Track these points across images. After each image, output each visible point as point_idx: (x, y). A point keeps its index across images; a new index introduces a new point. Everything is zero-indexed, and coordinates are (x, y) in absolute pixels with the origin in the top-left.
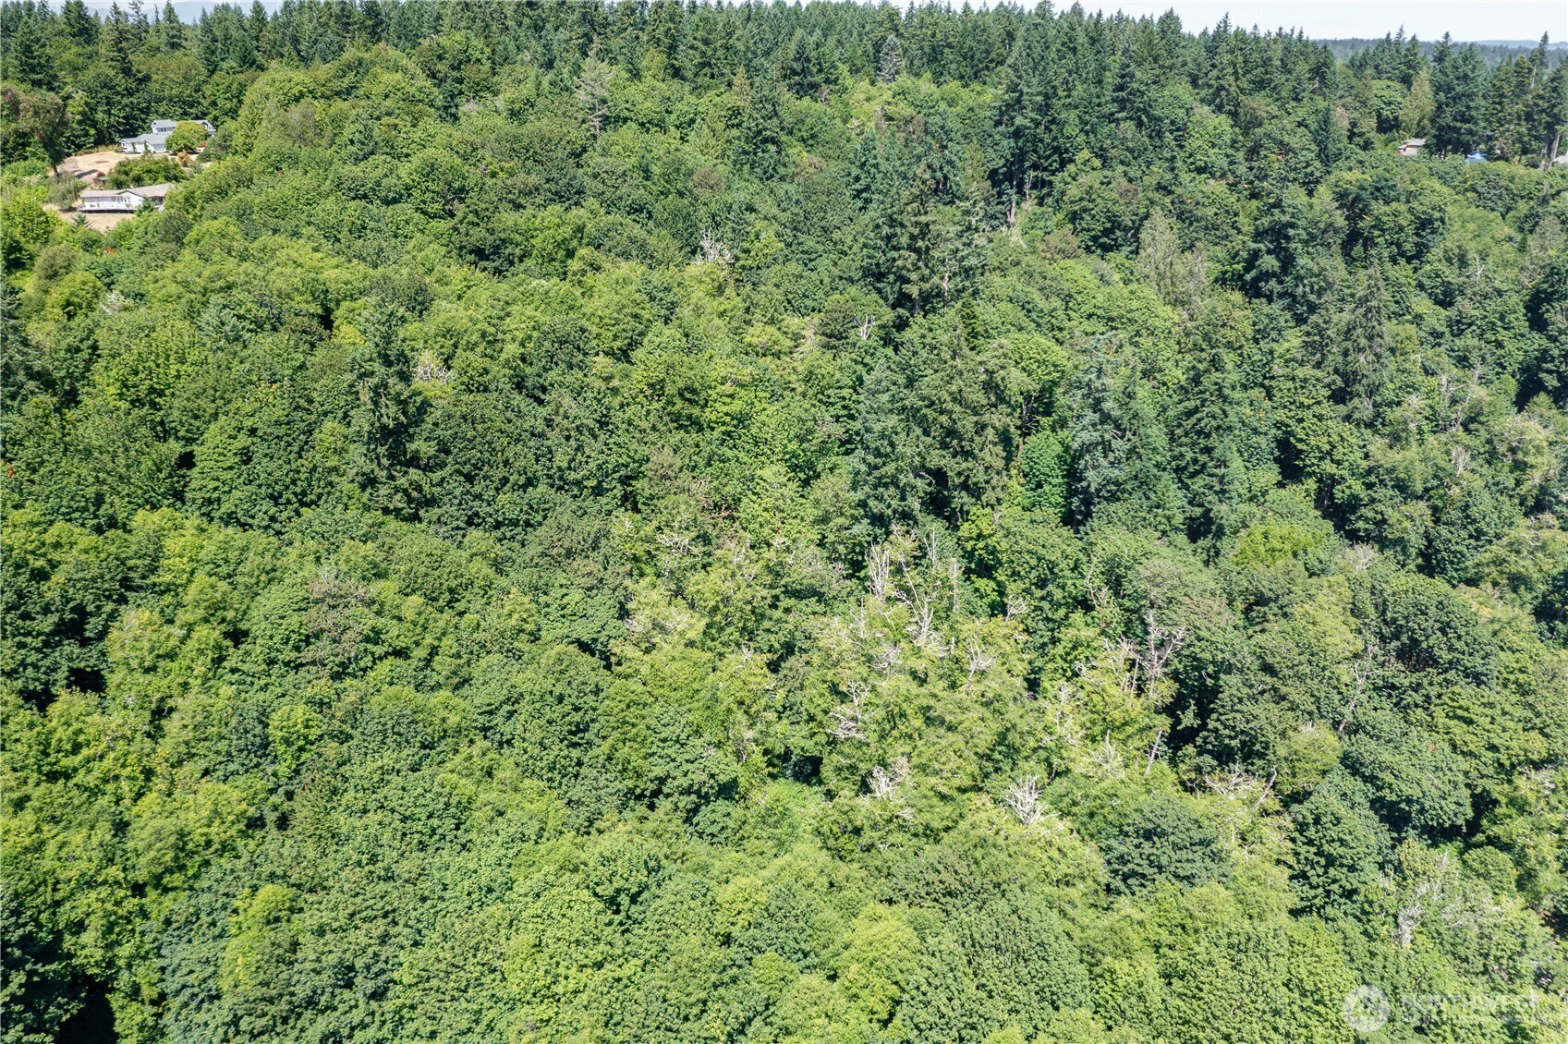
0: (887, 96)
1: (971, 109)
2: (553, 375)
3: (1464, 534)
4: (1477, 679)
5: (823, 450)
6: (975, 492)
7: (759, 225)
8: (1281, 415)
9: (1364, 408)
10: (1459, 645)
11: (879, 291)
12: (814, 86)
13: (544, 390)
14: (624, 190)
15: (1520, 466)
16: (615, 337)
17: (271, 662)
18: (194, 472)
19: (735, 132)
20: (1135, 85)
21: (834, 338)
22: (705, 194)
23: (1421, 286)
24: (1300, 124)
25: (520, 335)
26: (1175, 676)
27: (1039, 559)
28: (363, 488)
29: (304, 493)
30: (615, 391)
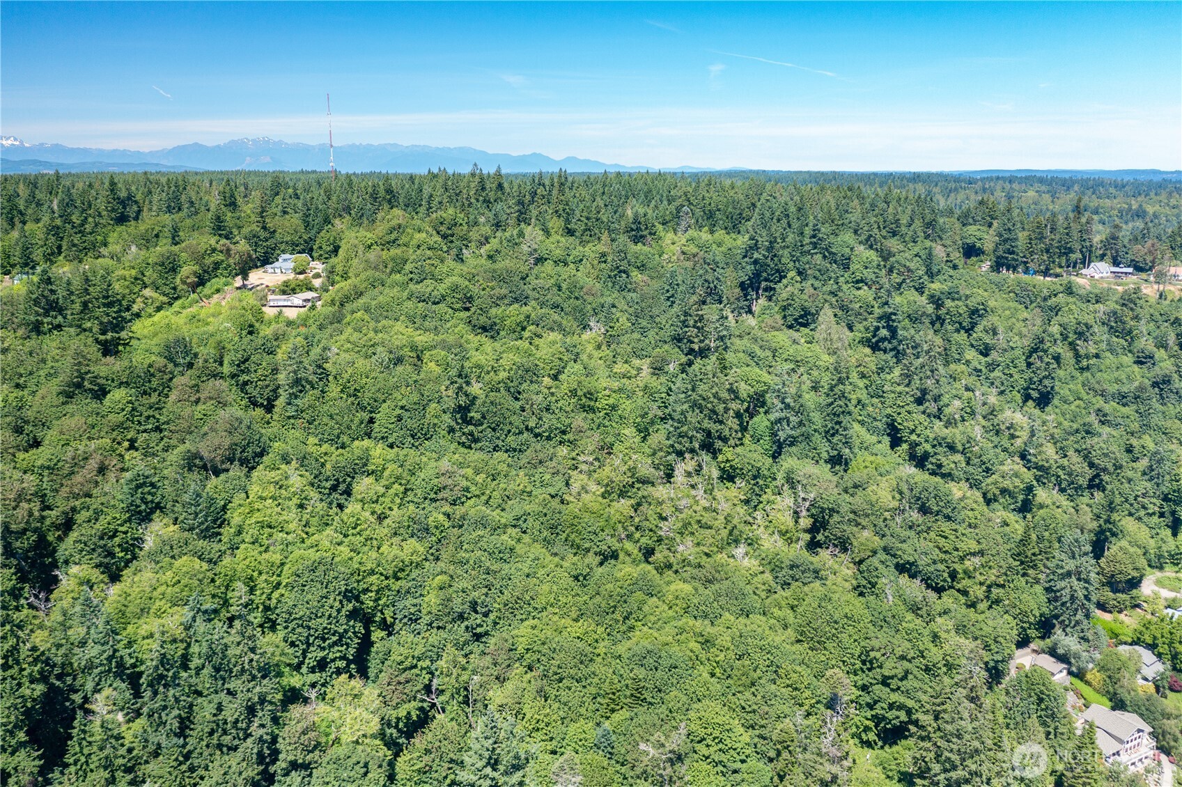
0: (684, 241)
1: (730, 249)
2: (525, 386)
3: (980, 470)
4: (950, 519)
5: (652, 423)
6: (725, 440)
7: (618, 314)
8: (889, 411)
9: (932, 407)
10: (942, 504)
11: (679, 347)
12: (642, 237)
13: (519, 393)
14: (549, 296)
15: (1013, 437)
16: (551, 369)
17: (426, 499)
18: (376, 425)
19: (603, 265)
20: (821, 235)
21: (657, 370)
22: (590, 299)
23: (972, 346)
24: (916, 256)
25: (508, 368)
26: (812, 516)
27: (752, 466)
28: (449, 433)
29: (426, 434)
30: (552, 394)
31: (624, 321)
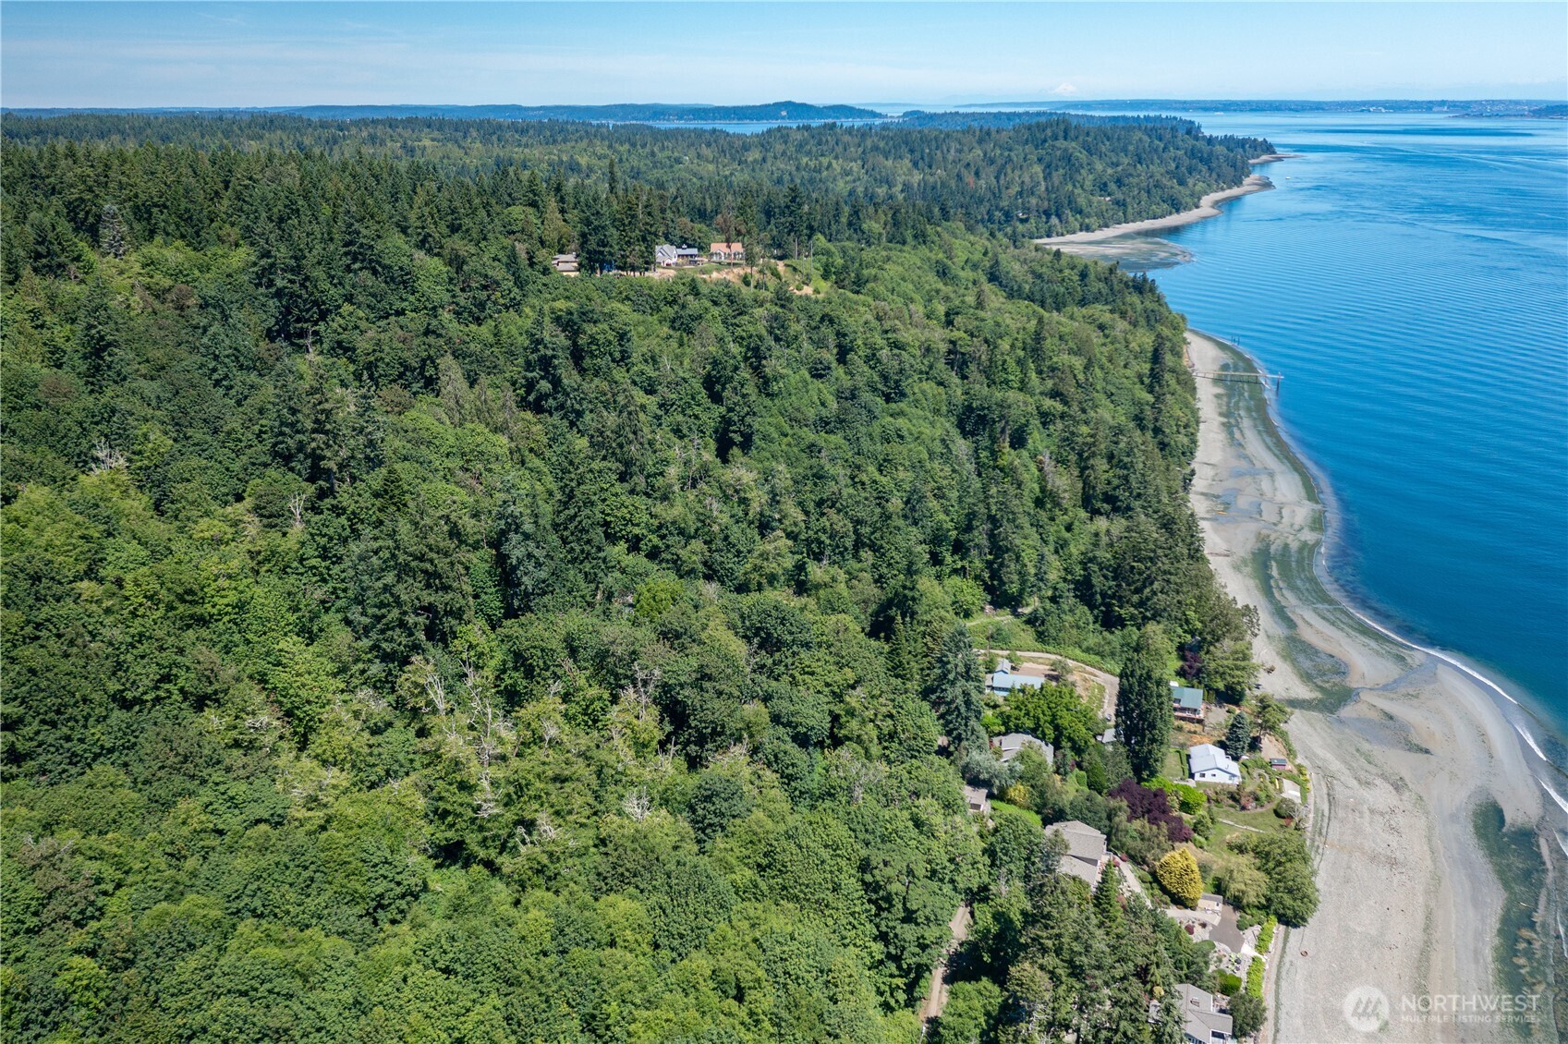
0: (137, 268)
1: (229, 276)
3: (730, 555)
4: (807, 645)
6: (458, 615)
7: (145, 428)
9: (640, 481)
10: (794, 629)
11: (292, 470)
12: (60, 266)
16: (78, 561)
17: (16, 934)
20: (363, 241)
21: (272, 517)
24: (495, 259)
27: (542, 650)
30: (108, 610)
31: (158, 439)
